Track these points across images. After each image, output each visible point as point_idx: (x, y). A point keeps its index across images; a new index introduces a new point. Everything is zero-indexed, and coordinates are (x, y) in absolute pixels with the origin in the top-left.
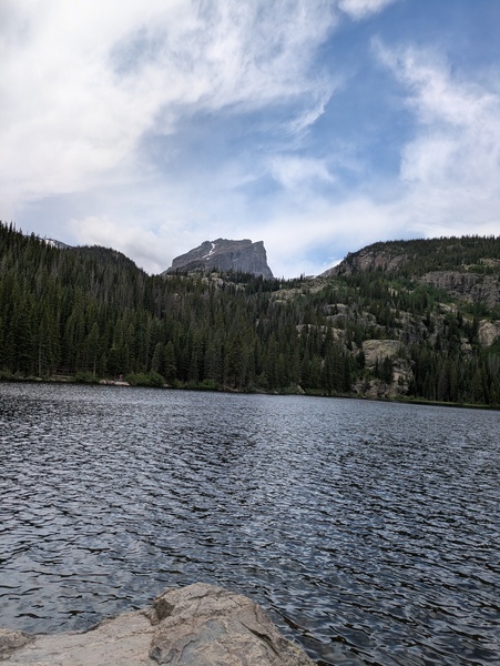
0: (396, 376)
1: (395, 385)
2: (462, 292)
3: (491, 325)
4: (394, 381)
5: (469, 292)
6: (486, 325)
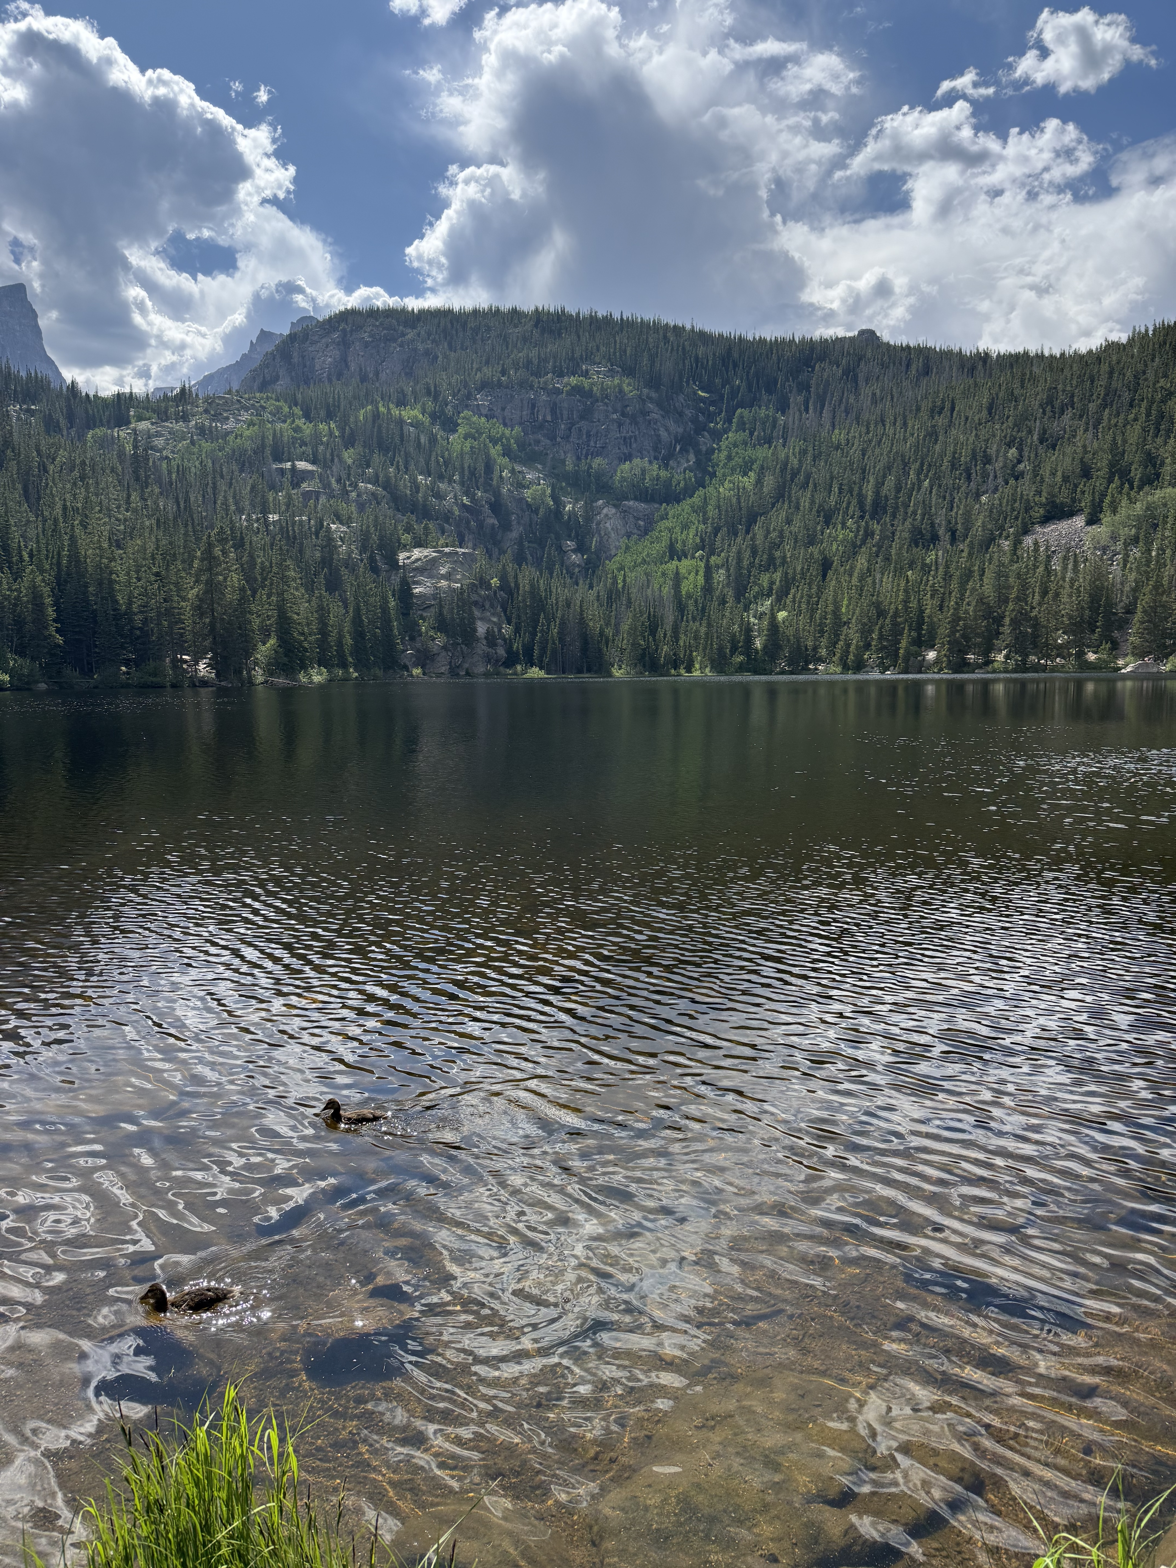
0: (481, 629)
1: (482, 647)
2: (553, 438)
3: (614, 511)
4: (478, 640)
5: (566, 438)
6: (605, 511)
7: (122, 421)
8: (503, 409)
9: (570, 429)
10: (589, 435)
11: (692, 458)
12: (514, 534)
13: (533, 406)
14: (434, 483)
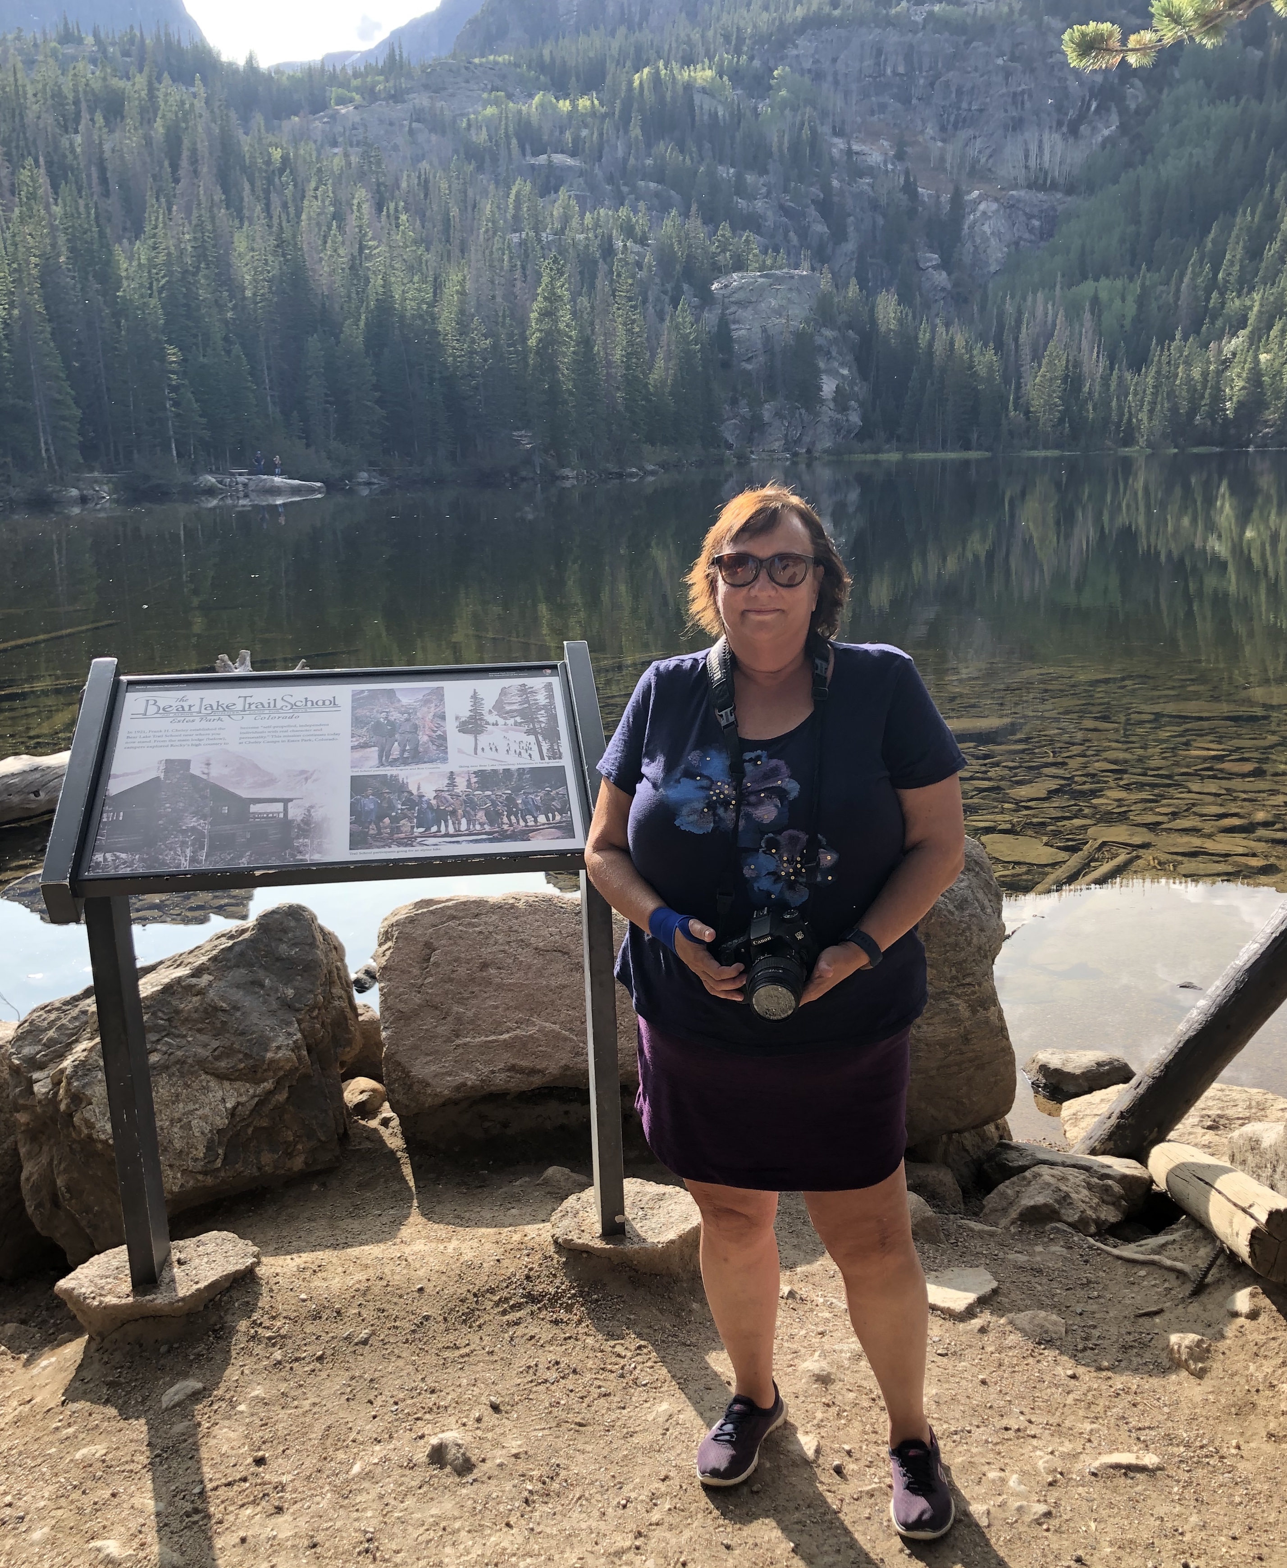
1: (828, 413)
2: (906, 101)
3: (994, 206)
4: (822, 401)
5: (925, 100)
6: (982, 207)
8: (834, 60)
9: (932, 85)
10: (960, 92)
11: (1115, 119)
12: (850, 247)
13: (879, 52)
14: (739, 177)
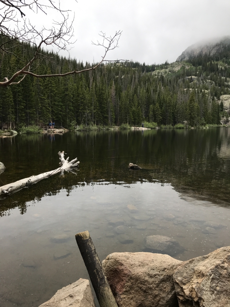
7: (154, 70)
14: (226, 79)
